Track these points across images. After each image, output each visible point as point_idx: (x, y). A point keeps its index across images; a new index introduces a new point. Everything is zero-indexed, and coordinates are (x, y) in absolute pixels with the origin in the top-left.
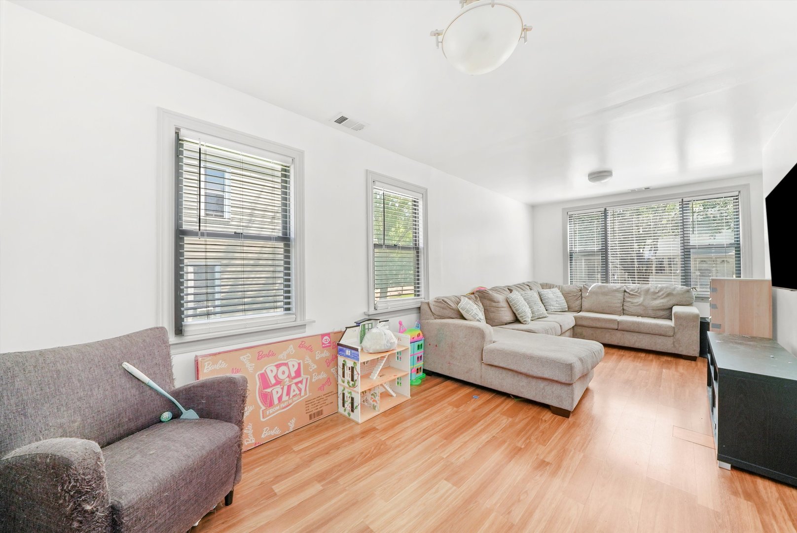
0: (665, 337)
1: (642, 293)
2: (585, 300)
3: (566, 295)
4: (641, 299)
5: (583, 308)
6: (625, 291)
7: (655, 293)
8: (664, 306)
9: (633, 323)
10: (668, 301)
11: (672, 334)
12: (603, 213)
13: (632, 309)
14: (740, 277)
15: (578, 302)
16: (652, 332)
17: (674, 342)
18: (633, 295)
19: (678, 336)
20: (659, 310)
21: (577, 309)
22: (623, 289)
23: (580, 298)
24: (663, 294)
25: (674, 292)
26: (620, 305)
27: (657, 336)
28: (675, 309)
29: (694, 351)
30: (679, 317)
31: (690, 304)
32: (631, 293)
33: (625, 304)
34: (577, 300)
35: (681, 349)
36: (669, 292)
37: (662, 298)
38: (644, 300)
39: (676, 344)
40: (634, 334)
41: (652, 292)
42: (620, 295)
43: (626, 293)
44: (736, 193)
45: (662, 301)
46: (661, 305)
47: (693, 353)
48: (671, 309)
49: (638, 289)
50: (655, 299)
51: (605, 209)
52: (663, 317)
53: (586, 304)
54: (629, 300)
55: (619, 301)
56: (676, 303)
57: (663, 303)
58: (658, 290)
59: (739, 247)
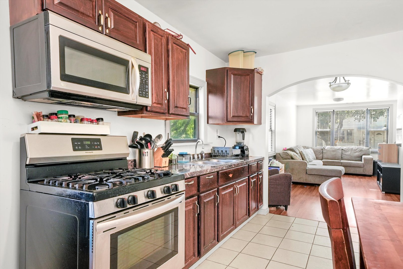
0: (360, 168)
1: (350, 150)
2: (325, 154)
3: (315, 152)
4: (349, 153)
5: (324, 158)
6: (342, 149)
7: (355, 150)
8: (359, 155)
9: (347, 163)
10: (361, 153)
11: (363, 166)
12: (332, 112)
13: (346, 157)
14: (388, 143)
15: (321, 155)
16: (355, 166)
17: (363, 170)
18: (346, 151)
19: (365, 167)
20: (357, 157)
21: (321, 158)
22: (341, 149)
23: (322, 153)
24: (358, 151)
25: (363, 150)
26: (341, 156)
27: (357, 168)
28: (363, 157)
29: (371, 173)
30: (365, 159)
31: (369, 155)
32: (345, 150)
33: (343, 155)
34: (320, 154)
35: (366, 172)
36: (361, 149)
37: (358, 152)
38: (351, 153)
39: (364, 171)
40: (347, 167)
41: (354, 150)
42: (340, 151)
43: (343, 150)
44: (388, 108)
45: (358, 153)
46: (358, 155)
47: (370, 173)
48: (362, 157)
49: (348, 148)
50: (356, 152)
51: (334, 110)
52: (359, 160)
53: (325, 156)
54: (344, 153)
55: (340, 154)
56: (364, 154)
57: (358, 154)
58: (356, 148)
59: (388, 131)
